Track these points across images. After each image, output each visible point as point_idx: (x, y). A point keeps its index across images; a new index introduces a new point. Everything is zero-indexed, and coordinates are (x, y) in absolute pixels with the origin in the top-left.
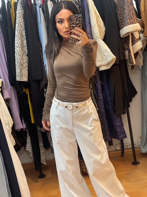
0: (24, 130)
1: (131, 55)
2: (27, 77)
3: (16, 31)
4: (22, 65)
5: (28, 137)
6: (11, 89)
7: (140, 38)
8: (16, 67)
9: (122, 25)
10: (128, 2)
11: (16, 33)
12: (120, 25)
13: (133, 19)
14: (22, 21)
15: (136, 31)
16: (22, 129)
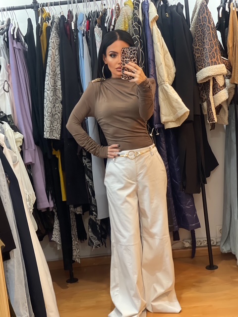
0: (51, 210)
1: (211, 109)
2: (59, 133)
3: (47, 67)
4: (53, 116)
5: (55, 221)
6: (35, 150)
7: (225, 86)
8: (45, 118)
9: (200, 66)
10: (210, 33)
11: (48, 70)
12: (197, 65)
13: (216, 57)
14: (57, 54)
15: (220, 75)
16: (48, 208)
